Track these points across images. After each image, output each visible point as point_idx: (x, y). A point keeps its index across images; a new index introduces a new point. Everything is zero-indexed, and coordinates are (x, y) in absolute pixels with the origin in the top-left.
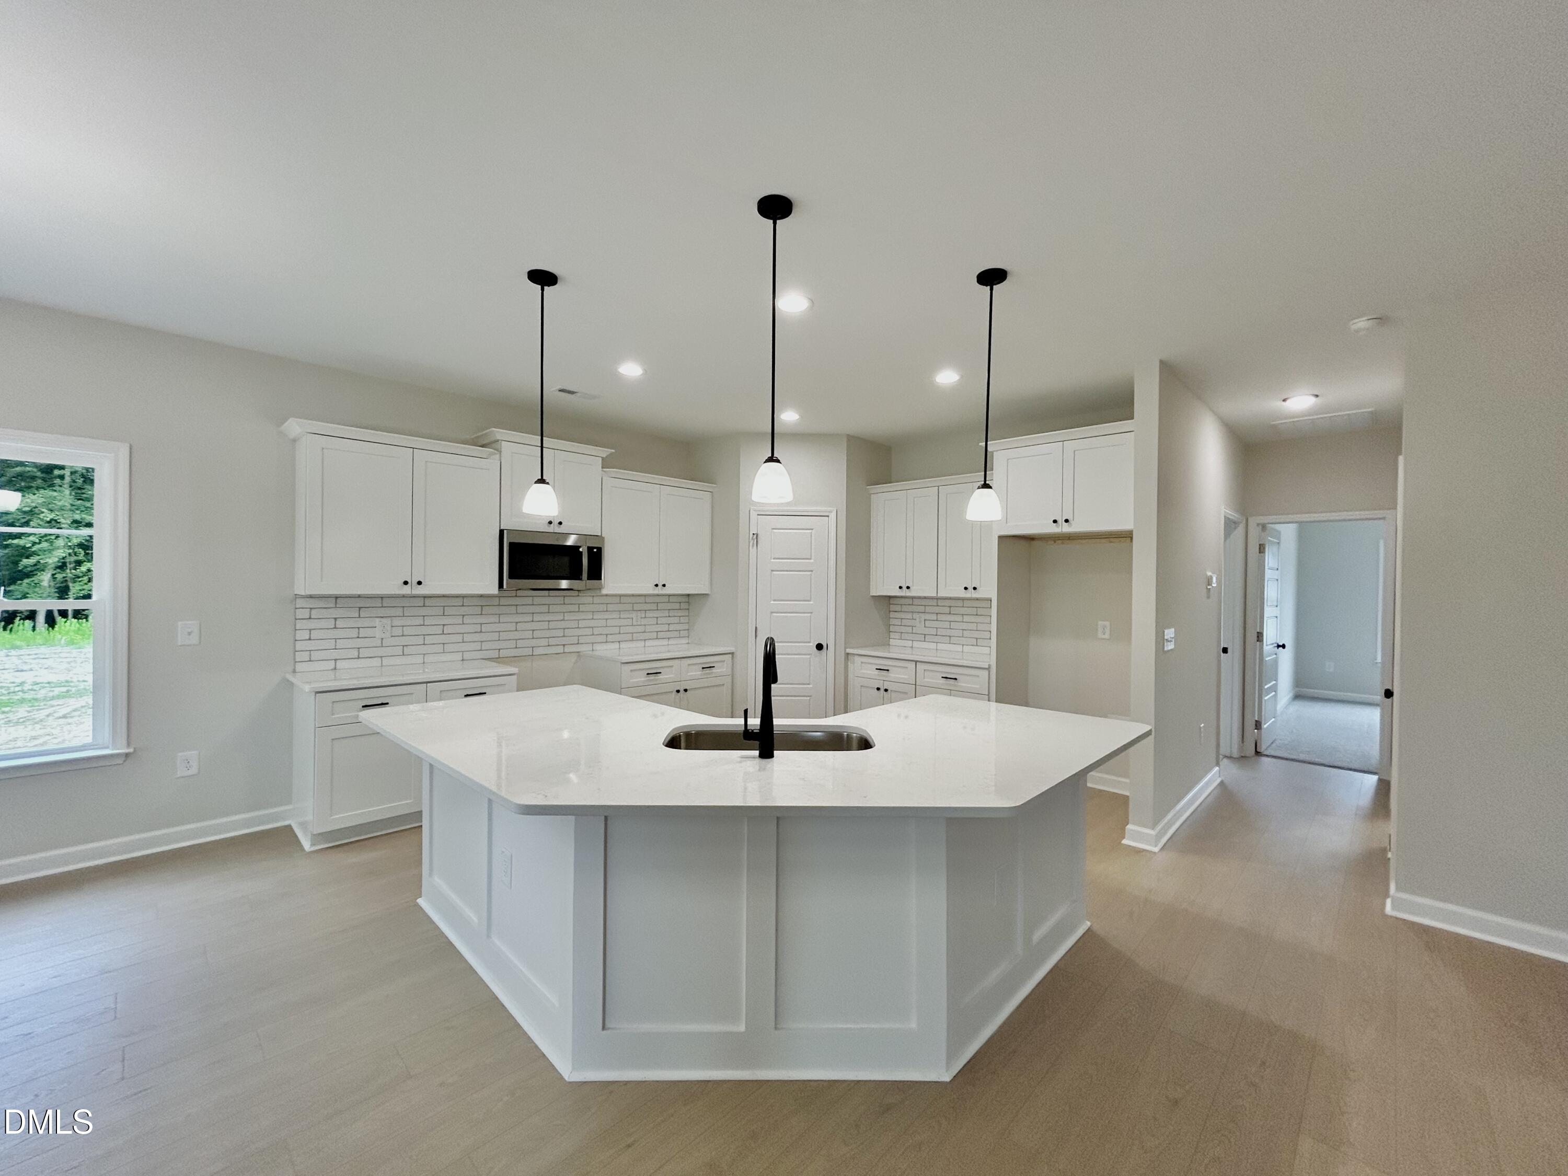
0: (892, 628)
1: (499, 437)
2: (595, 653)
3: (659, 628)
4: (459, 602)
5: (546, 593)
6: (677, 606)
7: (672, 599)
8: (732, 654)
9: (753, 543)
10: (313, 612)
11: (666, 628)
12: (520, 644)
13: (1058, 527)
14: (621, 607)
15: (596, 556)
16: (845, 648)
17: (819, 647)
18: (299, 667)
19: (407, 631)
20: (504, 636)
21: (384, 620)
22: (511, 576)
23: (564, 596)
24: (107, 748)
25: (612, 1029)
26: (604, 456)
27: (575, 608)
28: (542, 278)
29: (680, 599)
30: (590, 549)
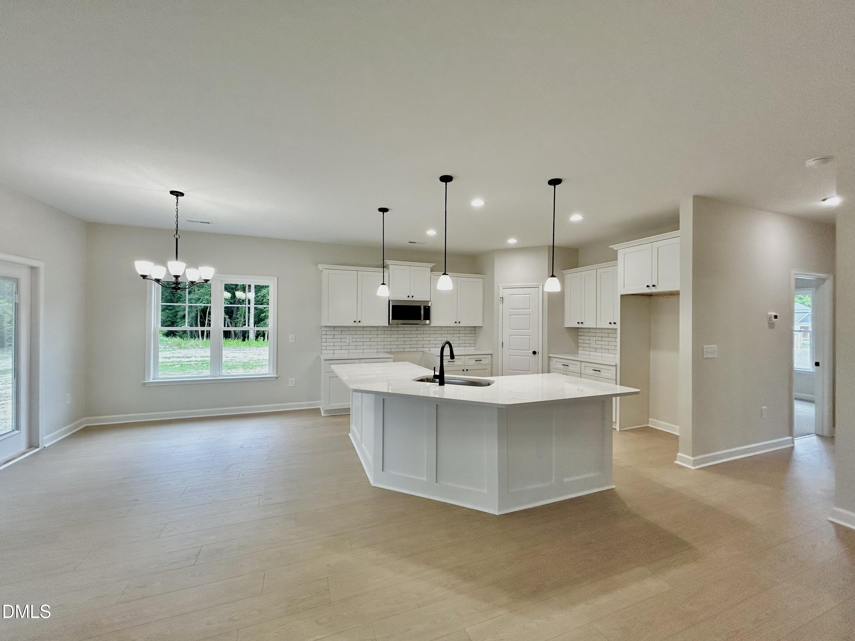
0: (580, 345)
1: (388, 264)
2: (431, 352)
3: (460, 342)
4: (376, 329)
5: (410, 326)
6: (469, 332)
7: (466, 329)
8: (492, 355)
9: (501, 302)
10: (327, 332)
11: (463, 342)
12: (399, 346)
13: (649, 289)
14: (442, 332)
15: (427, 310)
16: (548, 354)
17: (534, 353)
18: (323, 352)
19: (357, 340)
20: (393, 343)
21: (349, 335)
22: (392, 319)
23: (417, 327)
24: (272, 375)
25: (386, 472)
26: (432, 266)
27: (422, 332)
28: (384, 210)
29: (471, 329)
30: (425, 307)
